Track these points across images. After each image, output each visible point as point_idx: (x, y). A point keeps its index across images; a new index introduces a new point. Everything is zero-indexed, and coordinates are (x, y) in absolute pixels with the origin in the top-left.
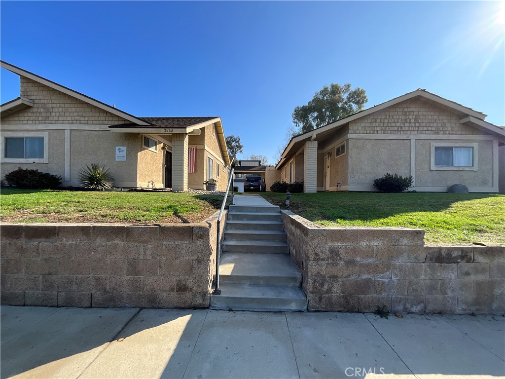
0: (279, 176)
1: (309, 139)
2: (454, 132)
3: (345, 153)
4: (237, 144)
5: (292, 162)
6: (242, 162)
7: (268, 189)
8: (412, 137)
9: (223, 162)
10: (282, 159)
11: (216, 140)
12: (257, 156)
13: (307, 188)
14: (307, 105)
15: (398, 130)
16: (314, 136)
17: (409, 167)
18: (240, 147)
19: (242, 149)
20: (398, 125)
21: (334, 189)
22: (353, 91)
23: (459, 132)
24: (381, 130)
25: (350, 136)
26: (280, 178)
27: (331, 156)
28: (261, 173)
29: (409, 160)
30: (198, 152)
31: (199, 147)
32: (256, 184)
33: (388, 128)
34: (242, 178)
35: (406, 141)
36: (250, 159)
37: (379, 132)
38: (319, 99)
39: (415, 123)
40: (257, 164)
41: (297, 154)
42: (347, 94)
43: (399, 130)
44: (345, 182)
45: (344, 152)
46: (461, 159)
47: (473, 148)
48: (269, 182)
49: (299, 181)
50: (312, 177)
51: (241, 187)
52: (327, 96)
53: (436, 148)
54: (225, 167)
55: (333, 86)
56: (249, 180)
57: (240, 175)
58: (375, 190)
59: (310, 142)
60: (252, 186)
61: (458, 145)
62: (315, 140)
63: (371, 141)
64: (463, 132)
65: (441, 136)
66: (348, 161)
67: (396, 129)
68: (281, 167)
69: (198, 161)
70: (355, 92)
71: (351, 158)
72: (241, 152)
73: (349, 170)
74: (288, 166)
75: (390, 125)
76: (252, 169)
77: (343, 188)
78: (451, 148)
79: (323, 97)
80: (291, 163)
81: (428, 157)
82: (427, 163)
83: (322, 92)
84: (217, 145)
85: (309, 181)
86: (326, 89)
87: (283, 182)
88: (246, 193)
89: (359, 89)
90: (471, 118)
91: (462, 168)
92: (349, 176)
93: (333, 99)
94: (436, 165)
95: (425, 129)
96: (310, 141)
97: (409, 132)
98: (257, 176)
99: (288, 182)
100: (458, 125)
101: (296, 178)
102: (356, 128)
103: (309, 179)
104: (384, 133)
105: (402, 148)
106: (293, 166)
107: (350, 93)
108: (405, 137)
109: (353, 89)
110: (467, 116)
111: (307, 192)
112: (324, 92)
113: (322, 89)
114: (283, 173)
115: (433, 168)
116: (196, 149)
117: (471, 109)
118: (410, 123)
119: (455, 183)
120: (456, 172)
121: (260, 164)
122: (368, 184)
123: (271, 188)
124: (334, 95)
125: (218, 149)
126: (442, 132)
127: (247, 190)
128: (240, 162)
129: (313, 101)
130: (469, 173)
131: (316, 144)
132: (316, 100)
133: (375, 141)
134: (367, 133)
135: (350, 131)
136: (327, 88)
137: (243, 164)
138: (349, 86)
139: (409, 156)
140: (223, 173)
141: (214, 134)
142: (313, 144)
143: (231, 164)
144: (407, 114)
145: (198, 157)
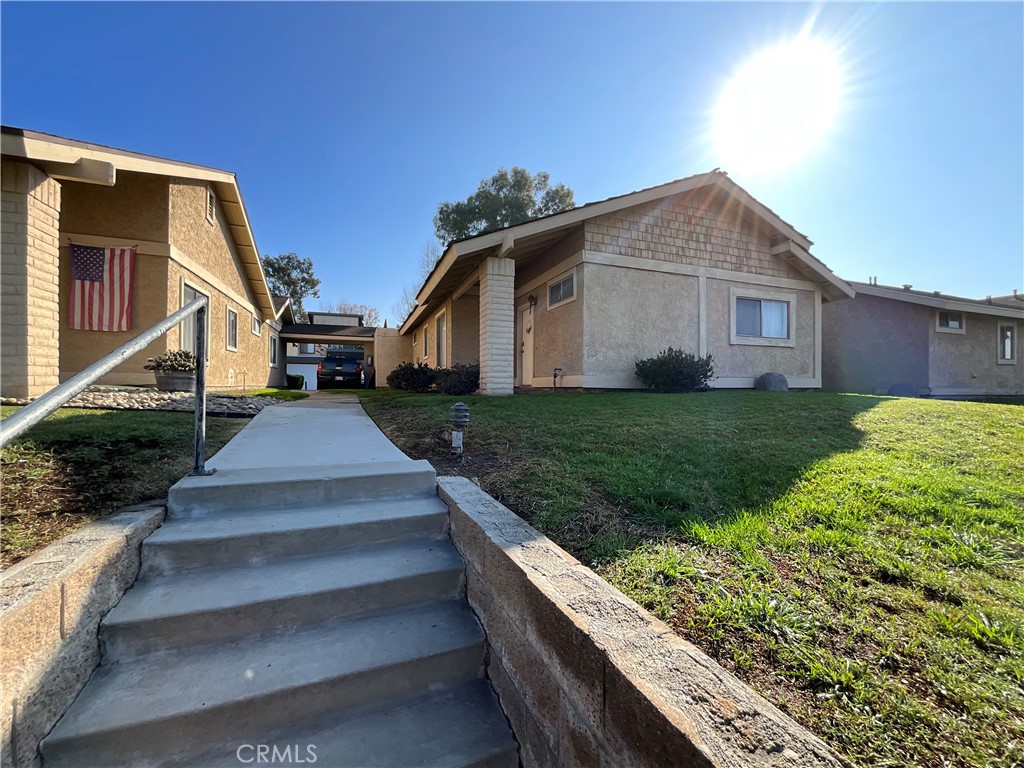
0: (408, 350)
1: (493, 251)
2: (763, 271)
3: (574, 298)
4: (305, 275)
5: (443, 315)
6: (315, 317)
7: (381, 380)
8: (701, 271)
9: (251, 308)
10: (417, 306)
11: (224, 242)
12: (356, 306)
13: (491, 382)
14: (466, 202)
15: (677, 254)
16: (509, 244)
17: (696, 336)
18: (312, 283)
19: (317, 288)
20: (679, 243)
21: (546, 382)
22: (554, 189)
23: (770, 272)
24: (648, 249)
25: (587, 255)
26: (411, 355)
27: (535, 304)
28: (363, 343)
29: (696, 320)
30: (141, 265)
31: (144, 248)
32: (350, 369)
33: (659, 246)
34: (317, 355)
35: (691, 280)
36: (338, 312)
37: (644, 253)
38: (491, 194)
39: (705, 243)
40: (354, 322)
41: (455, 297)
42: (542, 193)
43: (680, 256)
44: (575, 367)
45: (572, 295)
46: (772, 322)
47: (788, 303)
48: (384, 365)
49: (467, 362)
50: (502, 352)
51: (310, 375)
52: (505, 190)
53: (740, 299)
54: (261, 321)
55: (516, 172)
56: (331, 358)
57: (311, 347)
58: (639, 385)
59: (497, 260)
60: (339, 373)
61: (769, 297)
62: (510, 254)
63: (631, 272)
64: (776, 273)
65: (743, 276)
66: (581, 317)
67: (674, 250)
68: (413, 330)
69: (142, 294)
70: (557, 192)
71: (589, 308)
72: (315, 294)
73: (586, 338)
74: (431, 327)
75: (663, 241)
76: (339, 333)
77: (570, 381)
78: (759, 301)
79: (498, 192)
80: (439, 320)
81: (726, 316)
82: (724, 328)
83: (495, 181)
84: (229, 255)
85: (497, 363)
86: (503, 176)
87: (420, 365)
88: (324, 392)
89: (563, 187)
90: (792, 244)
91: (775, 341)
92: (585, 352)
93: (517, 198)
94: (739, 333)
95: (721, 257)
96: (497, 256)
97: (695, 261)
98: (354, 350)
99: (433, 366)
100: (768, 257)
101: (454, 355)
102: (598, 238)
103: (495, 357)
104: (653, 258)
105: (685, 294)
106: (446, 328)
107: (548, 193)
108: (687, 269)
109: (552, 184)
110: (786, 239)
111: (489, 392)
112: (500, 180)
113: (495, 173)
114: (419, 344)
115: (734, 340)
116: (134, 256)
117: (791, 227)
118: (698, 241)
119: (766, 370)
120: (766, 349)
121: (361, 324)
122: (622, 370)
123: (389, 379)
124: (520, 190)
125: (232, 268)
126: (745, 269)
127: (325, 384)
128: (311, 316)
129: (478, 196)
130: (783, 350)
131: (510, 267)
132: (483, 195)
133: (636, 273)
134: (620, 254)
135: (587, 245)
136: (506, 174)
137: (317, 321)
138: (546, 177)
139: (696, 312)
140: (253, 338)
141: (214, 221)
142: (503, 265)
143: (277, 317)
144: (693, 222)
145: (141, 281)
